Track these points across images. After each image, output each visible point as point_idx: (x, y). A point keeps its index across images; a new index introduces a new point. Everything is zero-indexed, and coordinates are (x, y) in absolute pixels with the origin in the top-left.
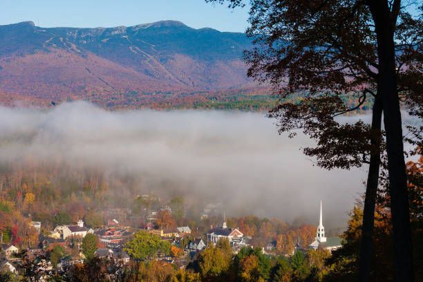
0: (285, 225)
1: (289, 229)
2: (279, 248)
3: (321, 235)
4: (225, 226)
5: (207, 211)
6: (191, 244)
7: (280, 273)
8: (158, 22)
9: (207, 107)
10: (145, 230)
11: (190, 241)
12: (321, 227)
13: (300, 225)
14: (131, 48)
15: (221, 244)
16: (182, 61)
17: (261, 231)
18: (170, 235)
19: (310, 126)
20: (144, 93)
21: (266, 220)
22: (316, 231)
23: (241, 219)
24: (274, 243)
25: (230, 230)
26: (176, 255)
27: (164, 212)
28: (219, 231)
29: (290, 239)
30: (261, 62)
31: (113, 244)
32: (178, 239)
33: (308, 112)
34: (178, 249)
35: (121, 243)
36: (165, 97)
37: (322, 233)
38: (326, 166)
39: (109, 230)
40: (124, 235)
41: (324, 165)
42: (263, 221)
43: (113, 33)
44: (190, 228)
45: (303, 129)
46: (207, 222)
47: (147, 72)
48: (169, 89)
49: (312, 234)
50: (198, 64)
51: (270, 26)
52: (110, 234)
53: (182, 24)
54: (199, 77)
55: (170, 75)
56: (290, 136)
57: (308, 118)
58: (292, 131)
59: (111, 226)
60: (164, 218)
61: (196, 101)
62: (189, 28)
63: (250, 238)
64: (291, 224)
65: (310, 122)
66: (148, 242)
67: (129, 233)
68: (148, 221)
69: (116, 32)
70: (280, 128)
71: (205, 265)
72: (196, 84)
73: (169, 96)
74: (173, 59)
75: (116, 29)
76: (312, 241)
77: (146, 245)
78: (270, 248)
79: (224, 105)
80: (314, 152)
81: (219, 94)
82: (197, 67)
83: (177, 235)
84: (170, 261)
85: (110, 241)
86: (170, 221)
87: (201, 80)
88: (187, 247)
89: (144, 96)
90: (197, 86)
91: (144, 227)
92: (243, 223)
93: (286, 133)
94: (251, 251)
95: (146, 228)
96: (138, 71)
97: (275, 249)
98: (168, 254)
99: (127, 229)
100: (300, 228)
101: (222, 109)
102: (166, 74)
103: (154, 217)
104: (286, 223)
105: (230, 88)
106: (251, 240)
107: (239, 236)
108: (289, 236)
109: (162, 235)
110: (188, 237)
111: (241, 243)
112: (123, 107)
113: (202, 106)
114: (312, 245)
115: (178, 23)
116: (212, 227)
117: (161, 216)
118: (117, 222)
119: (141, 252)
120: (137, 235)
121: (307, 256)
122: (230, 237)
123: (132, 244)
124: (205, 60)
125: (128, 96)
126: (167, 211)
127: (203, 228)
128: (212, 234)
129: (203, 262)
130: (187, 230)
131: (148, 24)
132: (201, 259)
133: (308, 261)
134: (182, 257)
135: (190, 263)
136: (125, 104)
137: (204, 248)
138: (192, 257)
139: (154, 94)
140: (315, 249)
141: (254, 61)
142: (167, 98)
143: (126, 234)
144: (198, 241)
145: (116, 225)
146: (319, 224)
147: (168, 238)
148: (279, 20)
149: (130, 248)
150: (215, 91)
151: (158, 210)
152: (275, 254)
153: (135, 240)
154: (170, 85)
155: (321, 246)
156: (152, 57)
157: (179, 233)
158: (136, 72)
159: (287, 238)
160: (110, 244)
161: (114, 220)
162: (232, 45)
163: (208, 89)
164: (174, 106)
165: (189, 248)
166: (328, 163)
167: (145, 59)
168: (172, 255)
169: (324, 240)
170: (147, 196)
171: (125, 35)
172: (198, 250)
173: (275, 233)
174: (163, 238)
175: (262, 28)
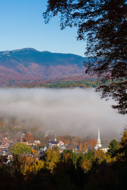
0: (83, 139)
1: (85, 141)
2: (80, 149)
3: (99, 144)
4: (56, 140)
5: (47, 133)
6: (41, 148)
7: (82, 161)
8: (23, 49)
9: (46, 86)
10: (19, 142)
11: (40, 147)
12: (99, 140)
13: (89, 139)
14: (11, 60)
15: (55, 148)
16: (34, 66)
17: (72, 142)
18: (31, 144)
19: (115, 95)
20: (17, 81)
21: (74, 137)
22: (97, 142)
23: (63, 136)
24: (78, 147)
25: (58, 142)
26: (34, 153)
27: (28, 134)
28: (53, 142)
29: (85, 146)
30: (92, 67)
31: (5, 149)
32: (35, 146)
33: (113, 89)
34: (35, 151)
35: (9, 148)
36: (27, 82)
37: (99, 142)
38: (122, 113)
39: (3, 142)
40: (10, 144)
41: (121, 113)
42: (73, 138)
43: (3, 54)
44: (40, 141)
45: (112, 97)
46: (48, 138)
47: (19, 71)
48: (29, 79)
49: (95, 143)
50: (42, 67)
51: (96, 51)
52: (4, 144)
53: (34, 49)
54: (43, 73)
55: (29, 72)
56: (106, 100)
57: (114, 92)
58: (107, 98)
59: (4, 140)
60: (28, 137)
61: (41, 84)
62: (37, 51)
63: (67, 145)
64: (85, 139)
65: (115, 94)
66: (21, 148)
67: (13, 144)
68: (21, 138)
69: (5, 53)
70: (101, 96)
71: (48, 158)
72: (41, 76)
73: (29, 82)
74: (30, 65)
75: (4, 52)
76: (95, 146)
77: (20, 149)
78: (76, 149)
79: (54, 85)
80: (117, 107)
81: (52, 81)
82: (41, 69)
83: (34, 144)
84: (31, 156)
85: (4, 147)
86: (31, 138)
87: (43, 75)
88: (39, 150)
89: (18, 82)
90: (42, 77)
91: (19, 141)
92: (63, 138)
93: (104, 99)
94: (68, 151)
95: (20, 142)
96: (15, 71)
97: (78, 150)
98: (30, 153)
99: (11, 141)
100: (90, 140)
101: (53, 87)
102: (27, 72)
103: (24, 136)
104: (83, 138)
105: (56, 78)
106: (67, 146)
107: (62, 144)
108: (85, 144)
109: (27, 144)
110: (39, 145)
111: (63, 147)
112: (8, 87)
113: (44, 86)
114: (95, 148)
115: (33, 49)
116: (50, 141)
117: (27, 136)
118: (7, 139)
119: (18, 152)
120: (16, 145)
121: (93, 153)
122: (58, 145)
123: (14, 149)
124: (45, 65)
125: (10, 82)
126: (29, 133)
127: (46, 141)
128: (50, 144)
129: (47, 156)
130: (39, 142)
131: (19, 50)
132: (46, 155)
133: (94, 155)
134: (37, 154)
135: (41, 157)
136: (9, 85)
137: (46, 150)
138: (41, 154)
139: (22, 81)
140: (97, 149)
141: (88, 67)
142: (28, 83)
143: (11, 144)
144: (44, 147)
145: (6, 140)
146: (98, 139)
147: (30, 145)
148: (100, 48)
149: (13, 150)
150: (49, 79)
151: (25, 133)
152: (78, 152)
153: (15, 146)
154: (29, 77)
155: (99, 148)
156: (21, 64)
157: (35, 143)
158: (14, 71)
159: (84, 145)
160: (4, 149)
161: (6, 138)
162: (57, 59)
163: (46, 78)
164: (31, 86)
165: (40, 150)
166: (123, 112)
167: (18, 65)
168: (32, 153)
169: (100, 146)
170: (20, 127)
171: (9, 54)
172: (43, 151)
173: (78, 143)
174: (28, 146)
175: (92, 51)
